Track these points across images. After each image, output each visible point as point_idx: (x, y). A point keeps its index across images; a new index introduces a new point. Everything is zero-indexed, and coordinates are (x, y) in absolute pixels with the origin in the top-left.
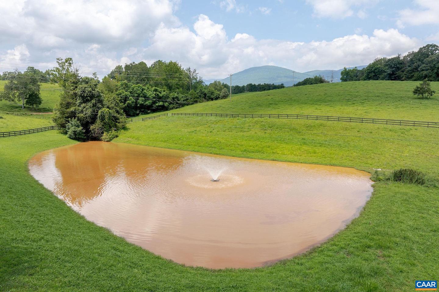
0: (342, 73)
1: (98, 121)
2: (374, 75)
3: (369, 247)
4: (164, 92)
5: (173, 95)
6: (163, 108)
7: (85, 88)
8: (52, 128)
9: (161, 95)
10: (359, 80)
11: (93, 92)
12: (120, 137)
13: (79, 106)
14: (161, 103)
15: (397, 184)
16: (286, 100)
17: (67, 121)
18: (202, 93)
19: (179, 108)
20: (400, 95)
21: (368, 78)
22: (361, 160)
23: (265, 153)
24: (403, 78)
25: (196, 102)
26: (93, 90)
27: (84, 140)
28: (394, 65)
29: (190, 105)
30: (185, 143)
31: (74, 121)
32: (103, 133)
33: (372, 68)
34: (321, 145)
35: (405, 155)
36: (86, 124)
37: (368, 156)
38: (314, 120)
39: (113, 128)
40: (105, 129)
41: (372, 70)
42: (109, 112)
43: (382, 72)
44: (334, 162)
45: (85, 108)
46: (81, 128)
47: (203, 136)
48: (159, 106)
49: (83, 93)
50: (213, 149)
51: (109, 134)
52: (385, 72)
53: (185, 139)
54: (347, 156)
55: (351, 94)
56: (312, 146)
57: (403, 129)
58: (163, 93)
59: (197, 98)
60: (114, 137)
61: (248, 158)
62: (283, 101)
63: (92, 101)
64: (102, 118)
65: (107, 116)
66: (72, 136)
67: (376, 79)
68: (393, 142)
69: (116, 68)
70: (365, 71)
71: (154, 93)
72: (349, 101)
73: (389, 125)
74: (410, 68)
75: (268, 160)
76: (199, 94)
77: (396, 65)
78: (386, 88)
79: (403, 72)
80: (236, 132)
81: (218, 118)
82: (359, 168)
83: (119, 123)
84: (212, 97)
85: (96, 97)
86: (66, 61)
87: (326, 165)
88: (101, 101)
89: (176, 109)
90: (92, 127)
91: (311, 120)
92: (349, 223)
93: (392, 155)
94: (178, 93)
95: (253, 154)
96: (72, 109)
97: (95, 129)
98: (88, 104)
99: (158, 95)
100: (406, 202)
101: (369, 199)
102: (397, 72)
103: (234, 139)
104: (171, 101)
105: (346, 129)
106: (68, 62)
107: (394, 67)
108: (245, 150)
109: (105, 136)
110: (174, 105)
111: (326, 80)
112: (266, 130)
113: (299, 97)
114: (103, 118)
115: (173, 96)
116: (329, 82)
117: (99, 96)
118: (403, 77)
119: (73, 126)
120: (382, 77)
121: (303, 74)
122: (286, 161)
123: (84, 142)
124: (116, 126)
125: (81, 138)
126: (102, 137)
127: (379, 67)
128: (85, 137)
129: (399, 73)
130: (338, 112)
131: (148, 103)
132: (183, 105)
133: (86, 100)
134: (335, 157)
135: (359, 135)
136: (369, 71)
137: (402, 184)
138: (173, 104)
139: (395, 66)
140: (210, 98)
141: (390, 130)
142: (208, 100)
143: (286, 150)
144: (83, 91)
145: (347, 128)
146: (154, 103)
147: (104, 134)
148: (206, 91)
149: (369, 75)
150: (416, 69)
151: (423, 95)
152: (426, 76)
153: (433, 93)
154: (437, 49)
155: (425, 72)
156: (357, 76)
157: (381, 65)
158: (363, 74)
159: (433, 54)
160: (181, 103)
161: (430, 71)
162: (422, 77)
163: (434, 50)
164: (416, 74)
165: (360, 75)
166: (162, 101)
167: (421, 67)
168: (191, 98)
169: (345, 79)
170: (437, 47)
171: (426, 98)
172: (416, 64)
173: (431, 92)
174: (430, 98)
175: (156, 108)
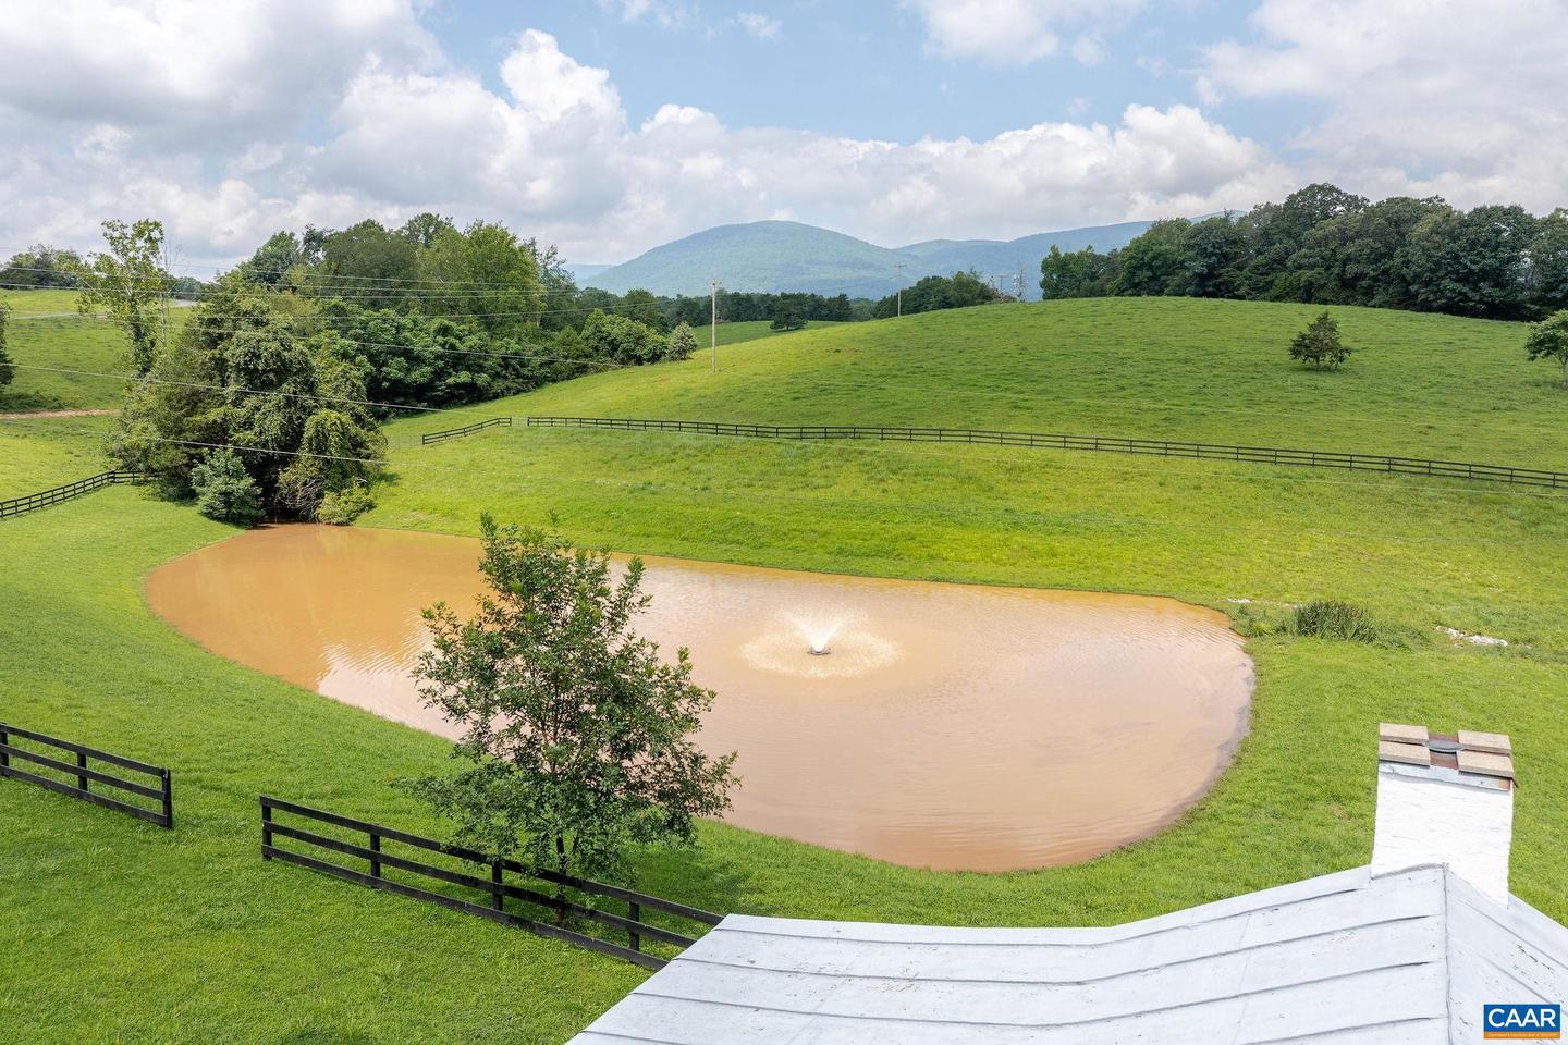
0: (1046, 266)
1: (304, 454)
2: (1149, 278)
3: (1312, 799)
4: (471, 341)
5: (502, 346)
6: (473, 395)
7: (259, 341)
8: (112, 478)
9: (463, 348)
10: (1102, 293)
11: (286, 353)
12: (383, 506)
13: (236, 403)
14: (464, 377)
15: (1309, 642)
16: (904, 373)
17: (192, 457)
18: (601, 339)
19: (524, 391)
20: (1248, 356)
21: (1134, 287)
22: (1189, 573)
23: (906, 559)
24: (1242, 291)
25: (582, 370)
26: (285, 349)
27: (255, 523)
28: (1213, 246)
29: (563, 380)
30: (631, 529)
31: (224, 457)
32: (320, 495)
33: (1145, 252)
34: (1064, 529)
35: (1303, 554)
36: (263, 468)
37: (1205, 562)
38: (1023, 447)
39: (355, 478)
40: (327, 481)
41: (1143, 259)
42: (341, 423)
43: (1174, 266)
44: (1112, 581)
45: (259, 410)
46: (247, 482)
47: (685, 505)
48: (458, 386)
49: (250, 361)
50: (734, 547)
51: (343, 498)
52: (1182, 266)
53: (625, 516)
54: (1146, 563)
55: (1102, 349)
56: (1040, 534)
57: (1285, 476)
58: (473, 340)
59: (586, 356)
60: (363, 510)
61: (856, 573)
62: (895, 376)
63: (285, 386)
64: (318, 445)
65: (334, 439)
66: (215, 509)
67: (1157, 288)
68: (1264, 518)
69: (271, 244)
70: (1123, 263)
71: (440, 339)
72: (1105, 379)
73: (1244, 464)
74: (1261, 257)
75: (921, 579)
76: (593, 342)
77: (1219, 248)
78: (1202, 330)
79: (1240, 268)
80: (792, 490)
81: (712, 439)
82: (1188, 597)
83: (368, 457)
84: (640, 351)
85: (295, 374)
86: (140, 234)
87: (1094, 590)
88: (310, 387)
89: (514, 394)
90: (284, 477)
91: (1016, 448)
92: (1236, 750)
93: (1267, 555)
94: (520, 339)
95: (867, 562)
96: (214, 414)
97: (295, 483)
98: (268, 398)
99: (452, 347)
100: (1350, 691)
101: (1253, 688)
102: (1223, 271)
103: (793, 514)
104: (499, 369)
105: (1124, 477)
106: (146, 237)
107: (1212, 254)
108: (840, 551)
109: (328, 504)
110: (508, 383)
112: (882, 480)
113: (941, 360)
114: (320, 446)
115: (503, 351)
116: (1010, 299)
117: (306, 368)
118: (1240, 285)
119: (218, 476)
120: (1174, 283)
121: (895, 252)
122: (974, 582)
123: (255, 527)
124: (360, 470)
125: (249, 517)
126: (318, 511)
127: (1167, 251)
128: (260, 513)
129: (1228, 272)
130: (1084, 418)
131: (419, 375)
132: (538, 382)
133: (263, 382)
134: (1115, 566)
135: (1165, 496)
136: (1134, 263)
137: (1323, 642)
138: (505, 378)
139: (1218, 251)
140: (630, 357)
141: (1251, 481)
142: (623, 362)
143: (966, 547)
144: (254, 354)
145: (1126, 473)
146: (439, 374)
147: (326, 500)
148: (616, 331)
149: (1133, 274)
150: (1279, 262)
151: (1317, 358)
152: (1311, 284)
153: (1346, 355)
154: (1338, 199)
155: (1307, 275)
156: (1093, 277)
157: (1172, 244)
158: (1114, 270)
159: (1327, 216)
160: (530, 374)
161: (1322, 270)
162: (1300, 288)
163: (1330, 203)
164: (1281, 278)
165: (1105, 277)
166: (468, 368)
167: (1294, 256)
168: (566, 358)
169: (1057, 285)
170: (1340, 192)
171: (1328, 369)
172: (1278, 245)
173: (1341, 351)
174: (1337, 370)
175: (447, 393)
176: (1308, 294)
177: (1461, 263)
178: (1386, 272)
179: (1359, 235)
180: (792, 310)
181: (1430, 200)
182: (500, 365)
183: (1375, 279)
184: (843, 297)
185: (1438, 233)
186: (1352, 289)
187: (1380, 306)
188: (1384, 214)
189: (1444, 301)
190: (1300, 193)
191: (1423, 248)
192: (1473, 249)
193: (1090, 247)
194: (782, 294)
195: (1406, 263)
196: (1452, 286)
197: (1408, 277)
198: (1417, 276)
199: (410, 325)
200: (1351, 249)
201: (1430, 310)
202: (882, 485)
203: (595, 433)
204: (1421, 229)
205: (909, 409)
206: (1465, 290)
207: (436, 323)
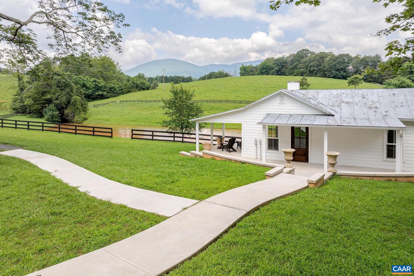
0: (241, 69)
1: (71, 106)
2: (265, 71)
4: (102, 83)
6: (102, 97)
7: (60, 79)
8: (16, 114)
10: (254, 75)
11: (66, 82)
12: (90, 119)
14: (100, 93)
16: (210, 90)
18: (134, 84)
19: (115, 96)
21: (262, 73)
25: (129, 92)
31: (52, 106)
32: (74, 116)
33: (264, 65)
36: (61, 109)
39: (82, 112)
40: (76, 113)
41: (264, 67)
42: (80, 99)
43: (271, 69)
45: (60, 96)
46: (57, 113)
48: (98, 95)
49: (58, 84)
51: (80, 117)
52: (273, 69)
55: (255, 85)
59: (130, 88)
60: (85, 120)
62: (208, 91)
63: (66, 90)
65: (78, 103)
66: (49, 119)
67: (267, 74)
70: (259, 68)
71: (94, 83)
74: (291, 66)
76: (132, 85)
77: (282, 64)
78: (278, 82)
79: (286, 69)
84: (144, 87)
85: (69, 87)
88: (72, 90)
89: (113, 97)
90: (66, 112)
94: (114, 84)
96: (48, 97)
97: (68, 113)
99: (97, 85)
102: (282, 69)
104: (109, 91)
107: (280, 65)
109: (77, 118)
110: (111, 95)
111: (231, 74)
113: (218, 88)
114: (75, 104)
115: (110, 87)
116: (232, 76)
117: (72, 86)
118: (287, 73)
119: (50, 111)
120: (271, 72)
125: (57, 121)
126: (74, 120)
127: (269, 65)
128: (60, 120)
129: (284, 70)
131: (89, 92)
136: (262, 68)
138: (110, 93)
140: (142, 88)
142: (140, 90)
144: (59, 82)
146: (94, 92)
148: (138, 82)
149: (262, 71)
150: (295, 67)
151: (303, 86)
152: (303, 72)
153: (309, 86)
154: (309, 52)
155: (302, 70)
156: (252, 71)
157: (271, 63)
158: (257, 69)
159: (306, 56)
160: (117, 92)
161: (305, 69)
162: (300, 73)
163: (307, 54)
164: (296, 71)
165: (255, 71)
166: (101, 90)
167: (299, 66)
168: (126, 88)
169: (243, 73)
170: (309, 51)
171: (305, 89)
172: (295, 63)
173: (308, 85)
174: (307, 89)
175: (96, 97)
176: (302, 74)
177: (336, 67)
178: (320, 69)
179: (313, 61)
180: (178, 80)
181: (329, 53)
182: (109, 90)
183: (318, 71)
184: (190, 77)
185: (331, 60)
186: (312, 73)
187: (319, 77)
188: (319, 56)
189: (333, 76)
190: (300, 51)
191: (328, 63)
192: (339, 64)
193: (251, 64)
194: (175, 76)
195: (324, 67)
196: (335, 72)
197: (325, 70)
198: (327, 70)
199: (86, 80)
200: (312, 64)
201: (329, 78)
202: (209, 112)
203: (138, 104)
204: (327, 59)
205: (212, 97)
206: (337, 73)
207: (93, 79)
